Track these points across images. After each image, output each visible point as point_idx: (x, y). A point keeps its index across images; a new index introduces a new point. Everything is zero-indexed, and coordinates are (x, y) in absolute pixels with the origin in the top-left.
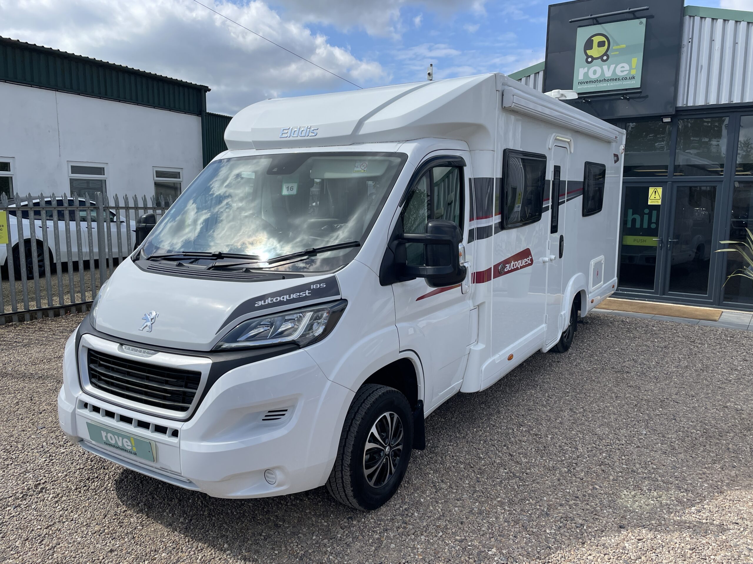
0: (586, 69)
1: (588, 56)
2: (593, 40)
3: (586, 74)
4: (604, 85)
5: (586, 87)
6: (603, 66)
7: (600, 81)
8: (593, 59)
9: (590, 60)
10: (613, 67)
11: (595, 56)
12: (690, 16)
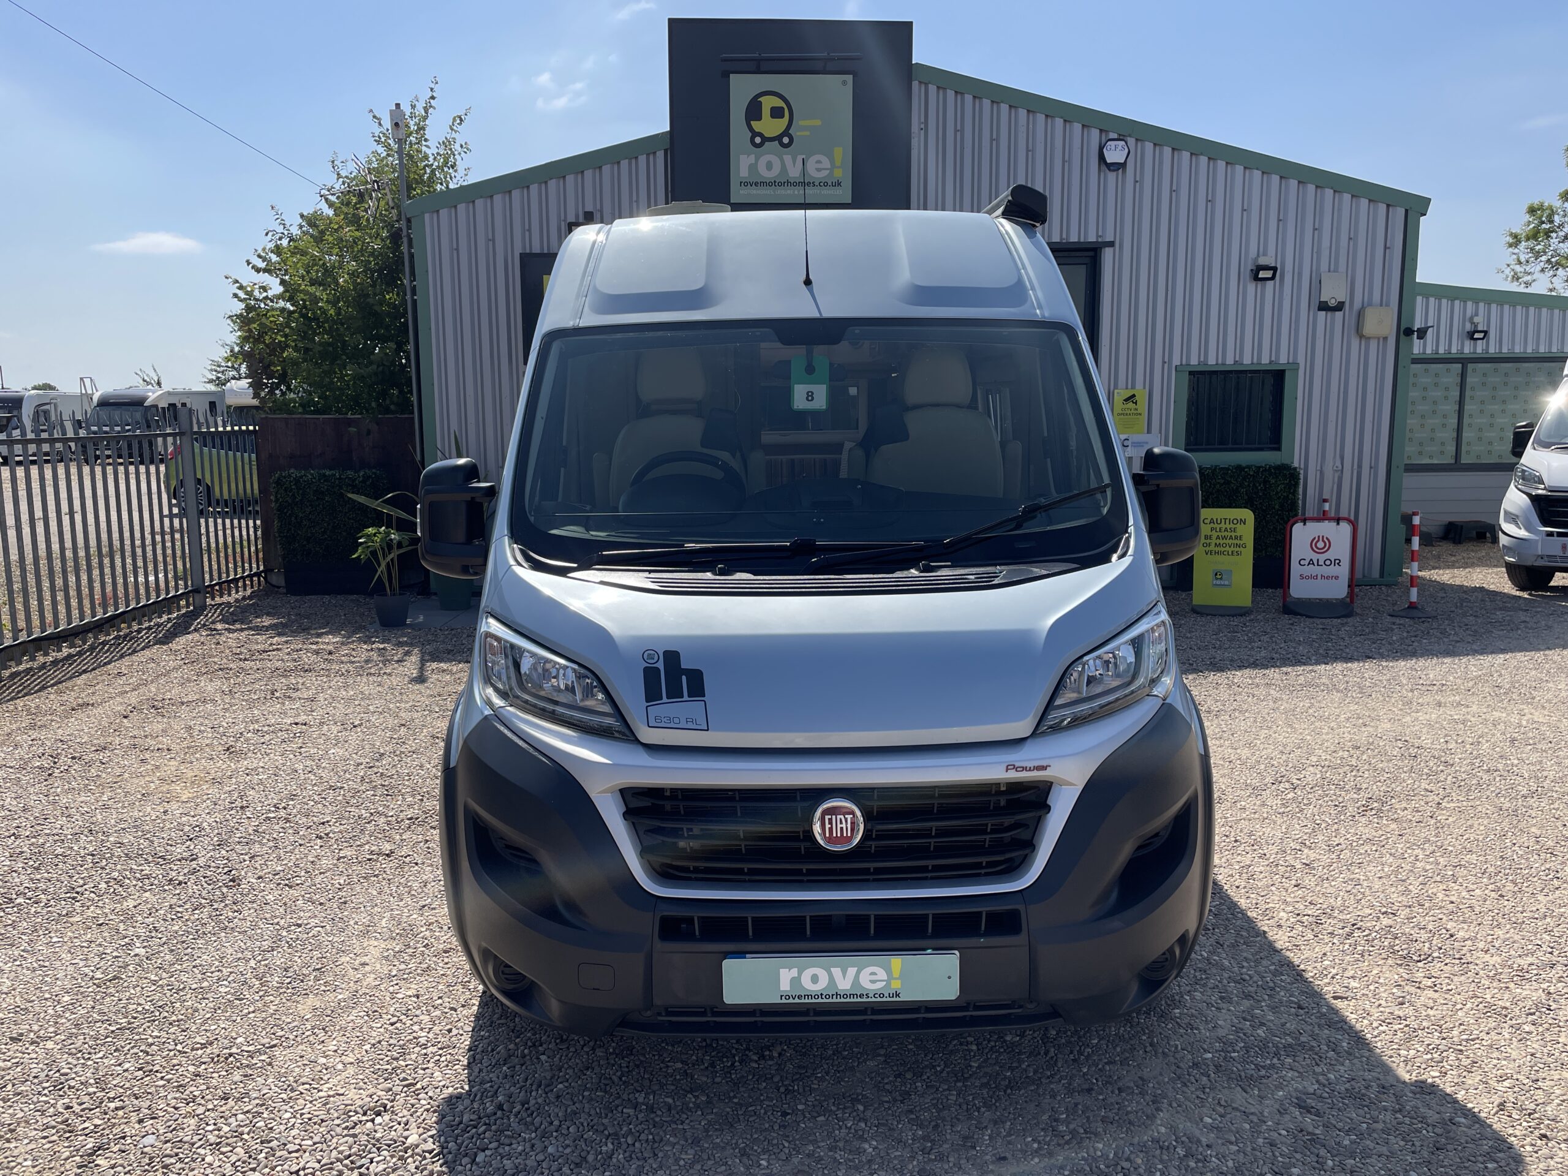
2: (761, 102)
11: (767, 134)
12: (920, 82)
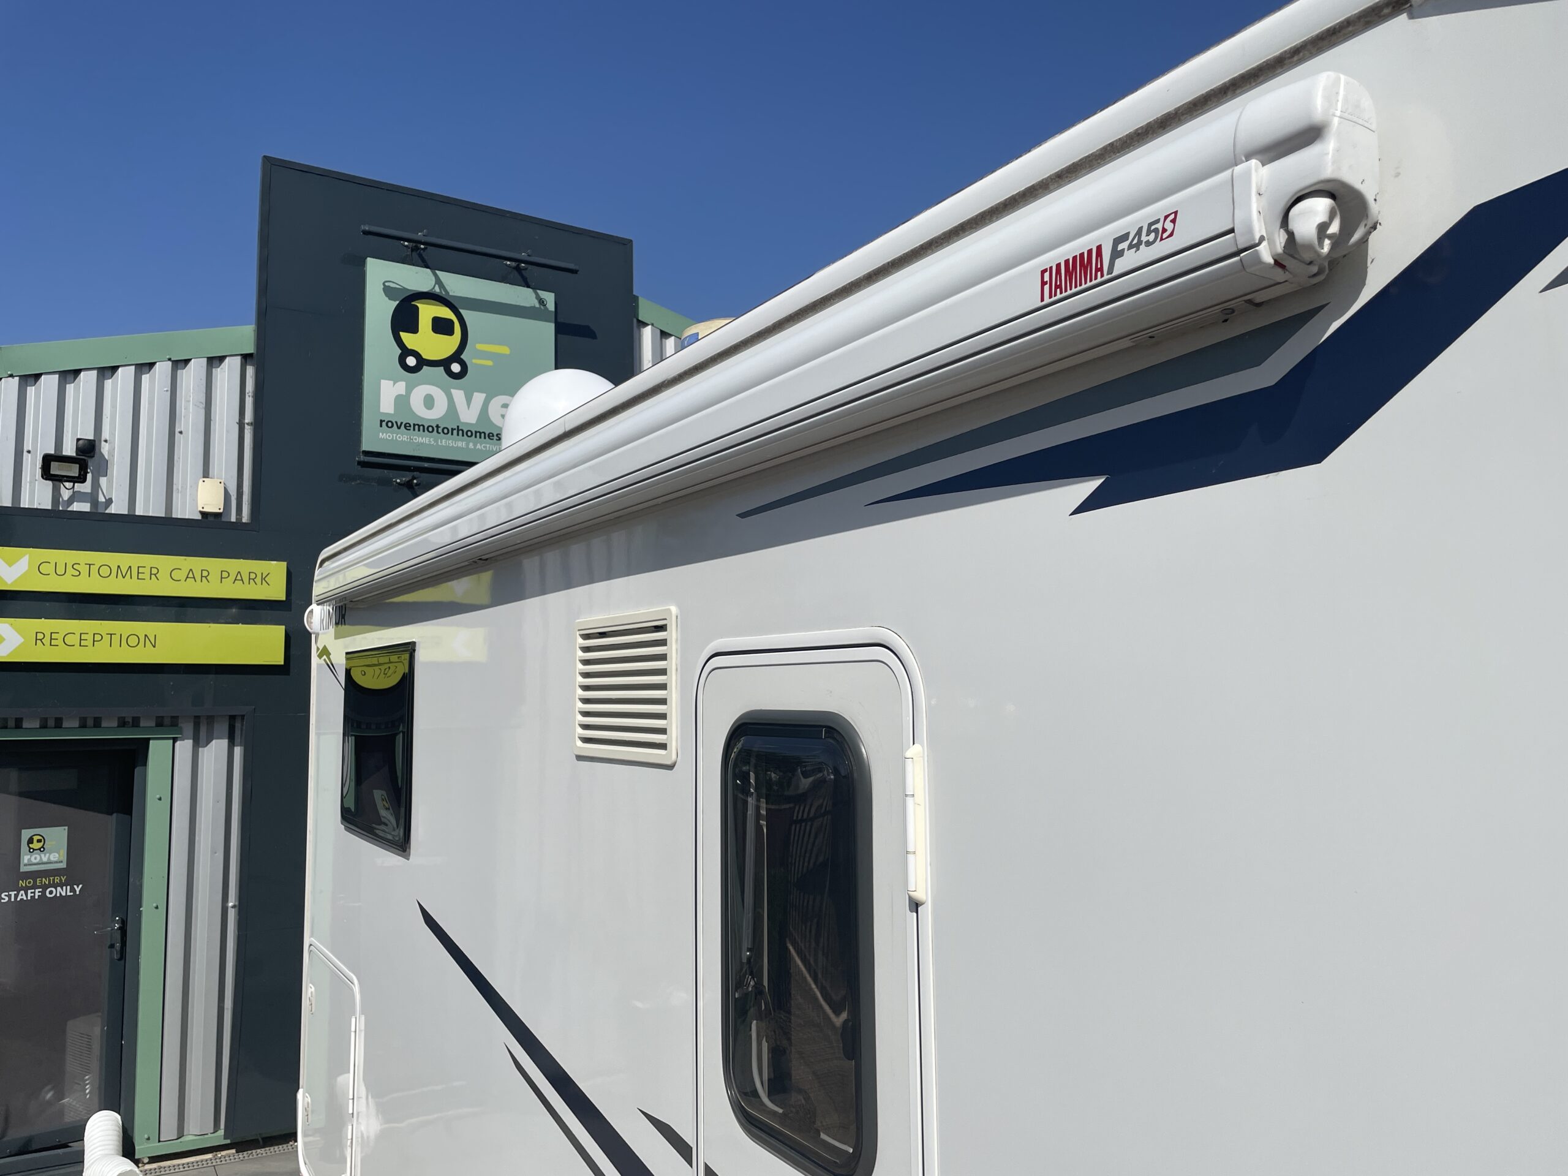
0: (401, 388)
1: (406, 352)
2: (417, 308)
3: (402, 401)
4: (460, 444)
5: (405, 438)
6: (453, 391)
7: (447, 431)
8: (422, 362)
9: (411, 361)
10: (479, 398)
11: (426, 356)
